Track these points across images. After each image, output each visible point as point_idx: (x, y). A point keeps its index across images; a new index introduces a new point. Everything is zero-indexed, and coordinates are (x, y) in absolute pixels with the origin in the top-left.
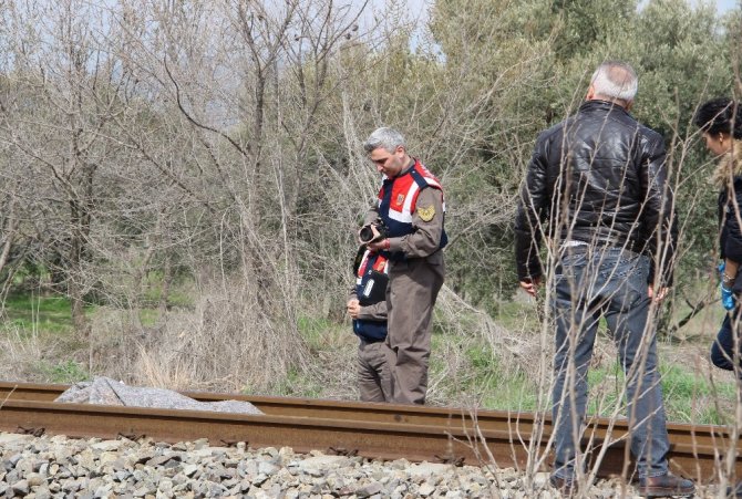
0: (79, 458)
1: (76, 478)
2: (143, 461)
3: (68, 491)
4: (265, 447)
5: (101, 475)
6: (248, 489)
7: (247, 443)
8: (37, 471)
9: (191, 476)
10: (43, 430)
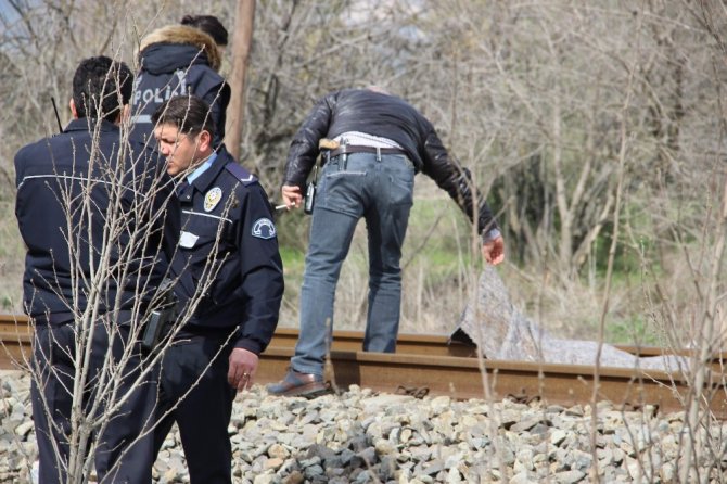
0: (436, 422)
1: (429, 445)
2: (508, 426)
3: (416, 462)
4: (676, 412)
5: (456, 442)
6: (622, 461)
7: (657, 407)
8: (386, 437)
9: (558, 445)
10: (428, 390)
